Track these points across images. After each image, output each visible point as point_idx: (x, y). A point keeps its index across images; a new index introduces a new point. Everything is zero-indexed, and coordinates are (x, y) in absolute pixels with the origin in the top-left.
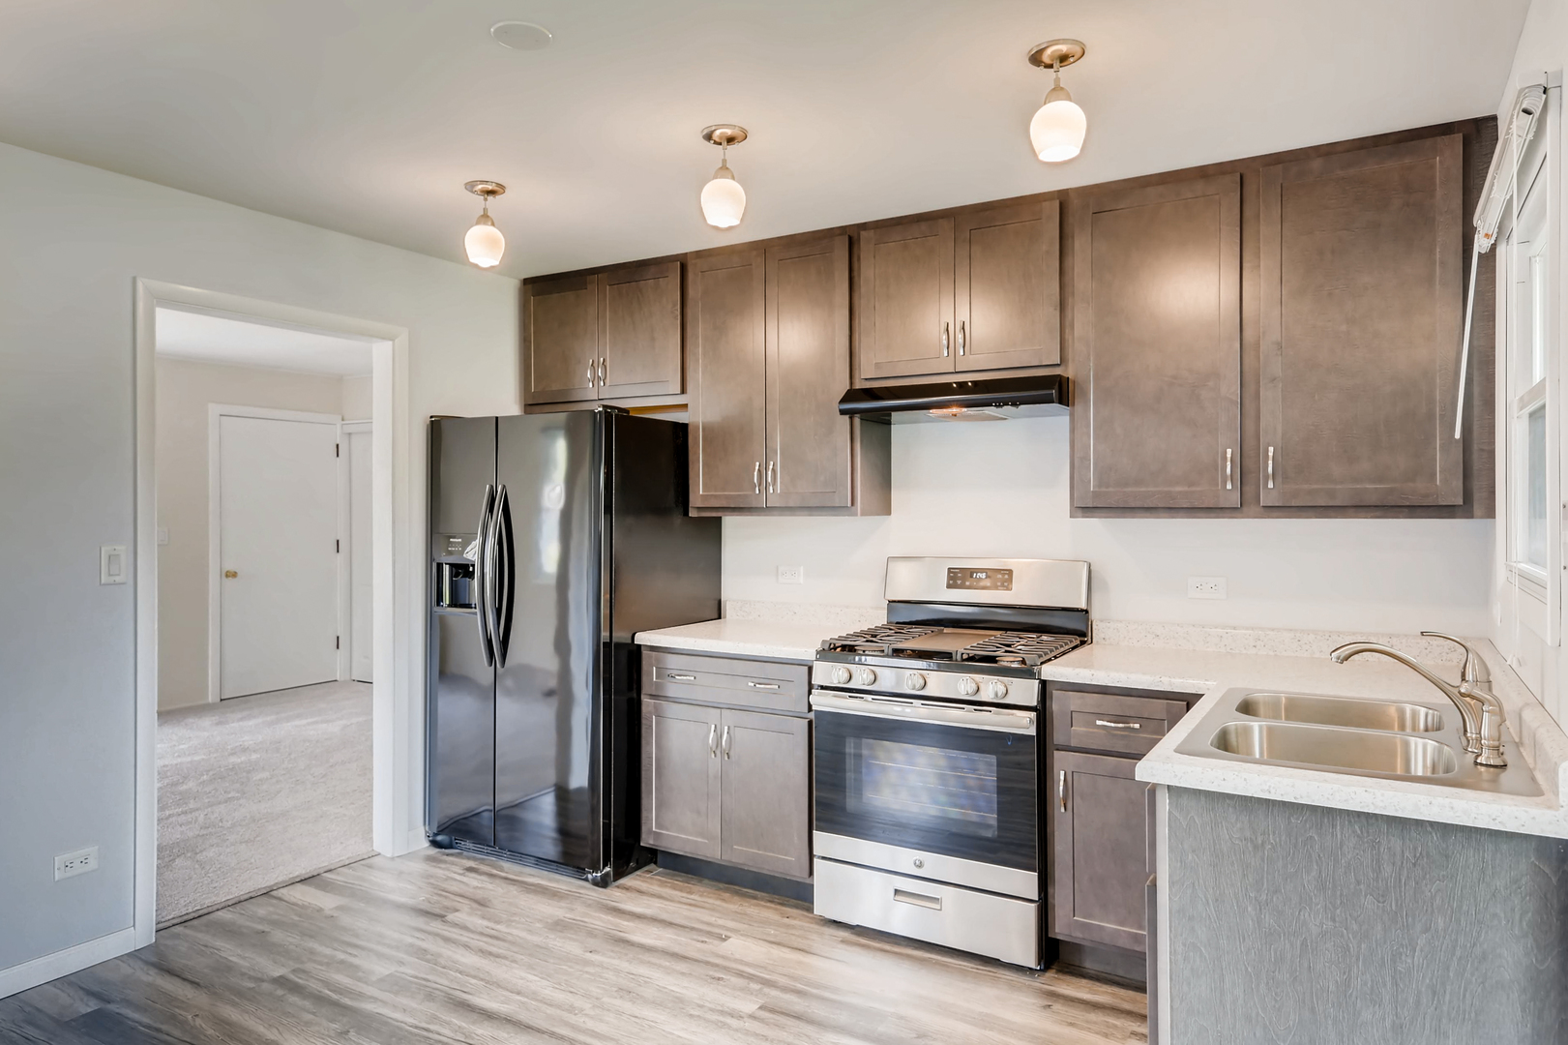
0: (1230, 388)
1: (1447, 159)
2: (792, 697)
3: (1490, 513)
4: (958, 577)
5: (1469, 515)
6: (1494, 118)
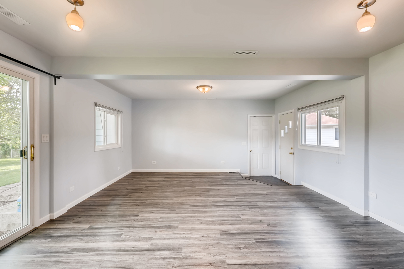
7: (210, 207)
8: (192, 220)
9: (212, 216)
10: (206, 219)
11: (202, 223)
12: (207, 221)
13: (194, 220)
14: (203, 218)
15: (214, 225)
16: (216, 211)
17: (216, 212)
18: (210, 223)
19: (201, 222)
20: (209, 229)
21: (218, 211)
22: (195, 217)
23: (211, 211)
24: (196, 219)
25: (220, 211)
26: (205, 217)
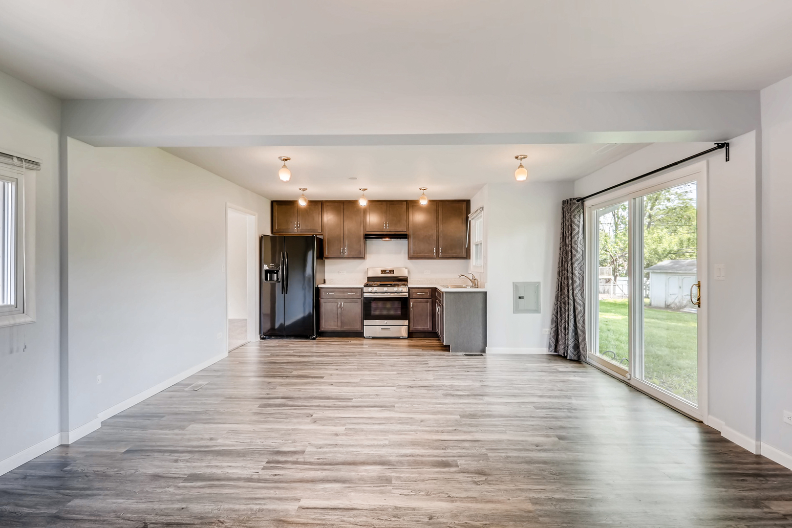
0: (435, 238)
1: (464, 205)
2: (359, 294)
3: (470, 259)
4: (383, 272)
5: (467, 259)
6: (470, 200)
7: (401, 459)
8: (440, 427)
9: (402, 431)
10: (414, 427)
11: (422, 421)
12: (411, 425)
13: (436, 427)
14: (420, 428)
15: (400, 417)
16: (389, 446)
17: (389, 442)
18: (406, 421)
19: (422, 423)
20: (410, 412)
21: (384, 446)
22: (436, 432)
23: (401, 445)
24: (432, 429)
25: (380, 445)
26: (416, 431)
